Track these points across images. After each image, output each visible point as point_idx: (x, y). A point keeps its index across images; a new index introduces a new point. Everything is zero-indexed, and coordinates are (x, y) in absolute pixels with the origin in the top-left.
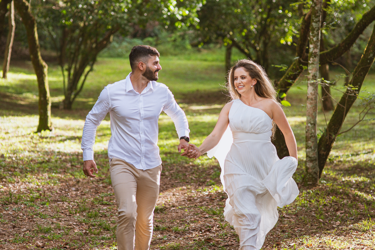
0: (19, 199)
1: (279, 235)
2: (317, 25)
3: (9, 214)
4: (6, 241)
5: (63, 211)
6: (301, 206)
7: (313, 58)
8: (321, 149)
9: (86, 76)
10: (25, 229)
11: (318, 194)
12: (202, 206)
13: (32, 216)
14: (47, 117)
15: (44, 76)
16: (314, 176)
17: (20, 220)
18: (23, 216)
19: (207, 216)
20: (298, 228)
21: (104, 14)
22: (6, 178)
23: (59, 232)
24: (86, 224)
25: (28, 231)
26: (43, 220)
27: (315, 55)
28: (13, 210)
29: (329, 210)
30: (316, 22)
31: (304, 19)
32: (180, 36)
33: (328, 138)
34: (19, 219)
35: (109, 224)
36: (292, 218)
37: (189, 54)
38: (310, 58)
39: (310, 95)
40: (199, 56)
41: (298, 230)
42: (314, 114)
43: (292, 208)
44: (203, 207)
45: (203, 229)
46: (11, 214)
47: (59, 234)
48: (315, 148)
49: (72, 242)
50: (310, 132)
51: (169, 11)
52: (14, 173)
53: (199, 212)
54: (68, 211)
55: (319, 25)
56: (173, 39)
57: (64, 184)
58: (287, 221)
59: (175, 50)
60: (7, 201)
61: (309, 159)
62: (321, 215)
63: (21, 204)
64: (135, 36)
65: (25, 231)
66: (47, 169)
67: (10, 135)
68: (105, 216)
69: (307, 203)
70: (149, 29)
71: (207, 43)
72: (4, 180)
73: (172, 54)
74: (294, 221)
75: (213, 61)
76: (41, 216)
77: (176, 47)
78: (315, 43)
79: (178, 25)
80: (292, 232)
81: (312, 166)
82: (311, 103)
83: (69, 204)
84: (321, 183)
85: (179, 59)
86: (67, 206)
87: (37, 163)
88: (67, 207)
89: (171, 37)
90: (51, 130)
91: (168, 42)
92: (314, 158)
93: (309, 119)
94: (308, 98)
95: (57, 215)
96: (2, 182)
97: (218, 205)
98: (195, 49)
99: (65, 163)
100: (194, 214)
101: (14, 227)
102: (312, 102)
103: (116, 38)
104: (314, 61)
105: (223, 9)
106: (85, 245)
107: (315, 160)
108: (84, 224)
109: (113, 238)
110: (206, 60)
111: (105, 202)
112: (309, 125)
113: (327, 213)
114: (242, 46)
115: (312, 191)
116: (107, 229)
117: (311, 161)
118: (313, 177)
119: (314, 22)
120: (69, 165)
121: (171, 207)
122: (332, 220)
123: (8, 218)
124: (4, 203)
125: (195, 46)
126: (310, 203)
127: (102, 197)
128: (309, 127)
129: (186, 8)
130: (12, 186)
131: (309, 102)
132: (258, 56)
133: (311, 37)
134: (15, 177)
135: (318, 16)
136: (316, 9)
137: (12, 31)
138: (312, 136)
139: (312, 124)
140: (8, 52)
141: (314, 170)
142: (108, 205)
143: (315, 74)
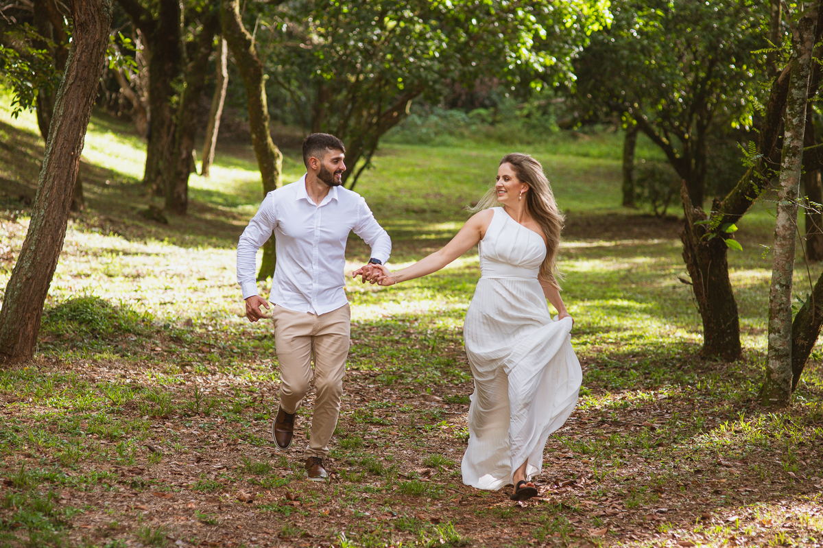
0: (213, 406)
1: (707, 500)
2: (801, 93)
3: (192, 433)
4: (181, 486)
6: (754, 445)
7: (790, 157)
8: (798, 335)
9: (356, 178)
10: (219, 465)
11: (789, 422)
13: (235, 441)
15: (275, 173)
16: (783, 386)
17: (212, 446)
18: (218, 440)
19: (570, 454)
20: (746, 486)
21: (395, 61)
22: (192, 365)
23: (284, 473)
24: (336, 460)
25: (225, 469)
26: (256, 448)
27: (794, 152)
28: (200, 428)
29: (809, 454)
30: (799, 88)
31: (776, 80)
32: (539, 107)
33: (813, 314)
34: (209, 444)
35: (380, 462)
36: (735, 466)
37: (555, 143)
38: (784, 158)
39: (781, 229)
40: (574, 147)
41: (746, 491)
42: (786, 268)
43: (736, 447)
44: (563, 438)
45: (562, 481)
46: (195, 435)
47: (284, 477)
48: (787, 333)
49: (308, 495)
50: (778, 301)
51: (518, 58)
52: (209, 356)
53: (556, 447)
54: (304, 433)
55: (804, 94)
56: (525, 112)
58: (724, 473)
59: (527, 133)
60: (190, 410)
61: (774, 353)
62: (793, 463)
63: (217, 417)
64: (453, 105)
65: (220, 469)
67: (207, 283)
68: (375, 446)
69: (766, 438)
70: (481, 92)
71: (589, 122)
72: (188, 368)
73: (522, 142)
74: (738, 472)
75: (600, 157)
76: (252, 441)
77: (531, 127)
78: (795, 128)
79: (537, 86)
80: (734, 495)
81: (780, 368)
82: (782, 246)
84: (796, 401)
85: (535, 151)
86: (302, 424)
87: (254, 338)
89: (521, 109)
91: (516, 118)
92: (784, 353)
93: (777, 276)
94: (776, 235)
96: (185, 372)
97: (592, 434)
98: (568, 132)
101: (199, 460)
102: (784, 242)
103: (417, 107)
104: (791, 163)
105: (623, 58)
106: (331, 501)
107: (787, 355)
108: (333, 460)
109: (387, 490)
110: (586, 155)
111: (376, 419)
112: (777, 287)
113: (804, 460)
114: (657, 131)
115: (778, 416)
116: (375, 472)
117: (778, 357)
118: (781, 389)
119: (795, 88)
122: (813, 475)
123: (191, 441)
124: (183, 413)
125: (566, 127)
126: (773, 439)
127: (371, 410)
128: (777, 290)
129: (552, 53)
130: (202, 381)
131: (779, 243)
132: (686, 151)
133: (788, 117)
134: (209, 364)
135: (803, 77)
136: (800, 62)
137: (221, 88)
138: (782, 309)
139: (784, 285)
140: (213, 127)
141: (783, 375)
142: (382, 425)
143: (792, 189)
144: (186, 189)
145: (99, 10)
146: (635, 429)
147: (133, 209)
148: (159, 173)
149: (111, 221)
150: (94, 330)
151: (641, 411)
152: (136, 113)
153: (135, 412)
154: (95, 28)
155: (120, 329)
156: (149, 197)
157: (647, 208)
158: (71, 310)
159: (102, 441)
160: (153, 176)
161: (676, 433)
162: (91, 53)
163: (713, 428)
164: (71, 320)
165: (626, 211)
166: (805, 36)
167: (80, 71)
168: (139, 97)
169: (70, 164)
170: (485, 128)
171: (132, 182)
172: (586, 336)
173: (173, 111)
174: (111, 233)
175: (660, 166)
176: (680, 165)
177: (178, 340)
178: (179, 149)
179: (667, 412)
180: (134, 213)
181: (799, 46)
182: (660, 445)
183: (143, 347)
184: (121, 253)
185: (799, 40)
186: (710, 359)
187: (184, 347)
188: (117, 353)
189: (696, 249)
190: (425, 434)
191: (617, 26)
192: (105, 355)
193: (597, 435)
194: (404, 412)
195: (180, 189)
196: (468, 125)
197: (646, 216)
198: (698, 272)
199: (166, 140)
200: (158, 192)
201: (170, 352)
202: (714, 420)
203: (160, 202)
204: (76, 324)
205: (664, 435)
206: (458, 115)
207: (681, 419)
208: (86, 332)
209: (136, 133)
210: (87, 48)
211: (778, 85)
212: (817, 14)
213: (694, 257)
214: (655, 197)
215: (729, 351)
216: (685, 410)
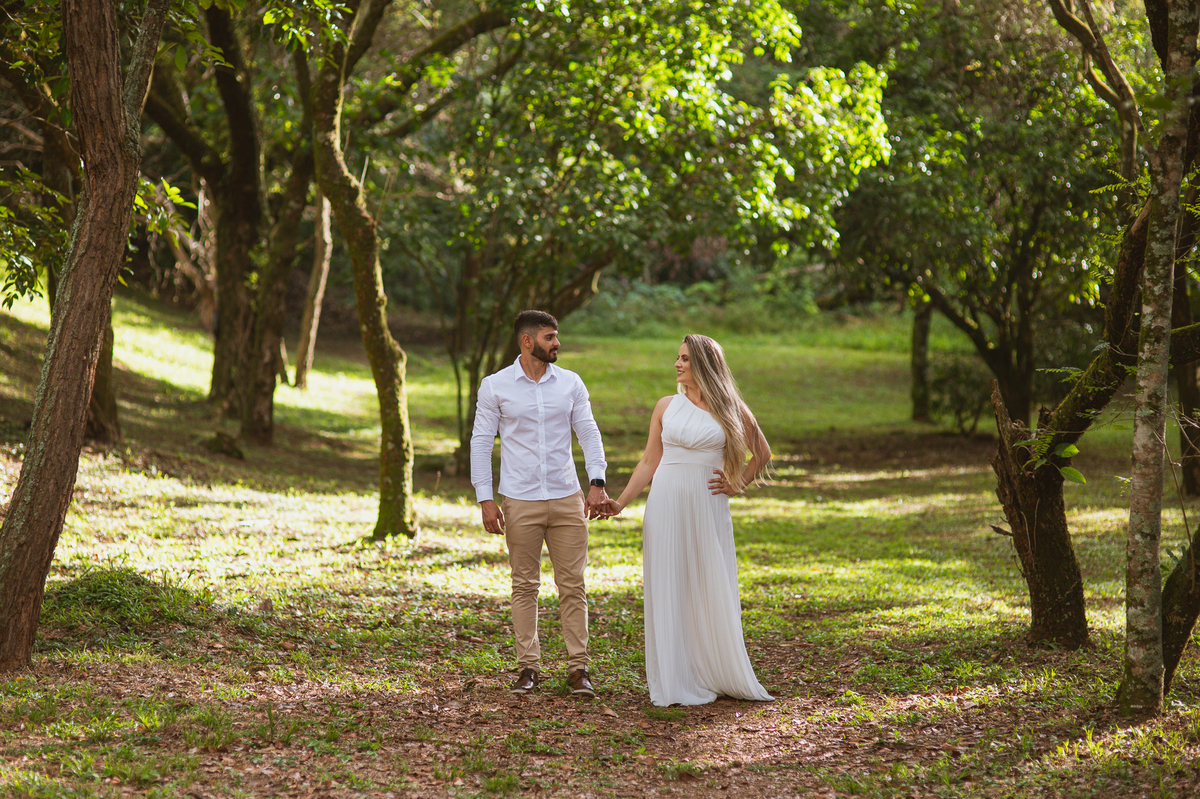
0: (296, 730)
2: (1165, 248)
3: (262, 774)
5: (417, 770)
6: (1108, 776)
7: (1151, 344)
8: (1171, 609)
11: (1160, 740)
12: (819, 764)
13: (327, 784)
14: (404, 495)
15: (397, 381)
16: (1151, 685)
17: (291, 793)
18: (301, 783)
21: (574, 215)
22: (267, 670)
26: (357, 794)
27: (1157, 335)
28: (275, 765)
29: (1191, 789)
30: (1163, 241)
31: (1128, 230)
32: (788, 278)
33: (1193, 578)
34: (287, 789)
37: (812, 330)
38: (1143, 344)
39: (1141, 450)
40: (840, 335)
42: (1150, 508)
43: (1082, 780)
44: (822, 770)
46: (266, 776)
48: (1153, 605)
50: (1139, 558)
51: (754, 209)
52: (293, 656)
53: (810, 784)
54: (432, 770)
55: (1170, 249)
56: (768, 286)
57: (429, 690)
59: (772, 316)
60: (262, 737)
61: (1135, 637)
63: (301, 748)
64: (662, 277)
66: (387, 645)
67: (299, 545)
68: (538, 788)
69: (1127, 767)
70: (703, 259)
71: (860, 298)
72: (262, 673)
73: (764, 329)
75: (878, 349)
76: (352, 784)
77: (776, 308)
78: (1158, 300)
79: (781, 248)
81: (1145, 658)
82: (1143, 475)
83: (438, 748)
84: (1171, 708)
85: (784, 343)
86: (430, 755)
87: (364, 626)
88: (431, 760)
89: (762, 281)
90: (411, 535)
91: (756, 295)
92: (1151, 636)
93: (1137, 521)
94: (1134, 460)
95: (400, 782)
96: (256, 681)
97: (865, 763)
98: (831, 315)
99: (441, 630)
100: (796, 789)
102: (1145, 470)
103: (609, 282)
104: (1153, 352)
105: (907, 204)
107: (1155, 640)
110: (858, 347)
111: (540, 746)
112: (1138, 537)
113: (1185, 798)
114: (957, 306)
115: (1143, 731)
117: (1142, 643)
118: (1147, 690)
119: (1156, 240)
120: (450, 635)
121: (730, 768)
123: (259, 786)
124: (250, 742)
125: (825, 306)
126: (1137, 768)
127: (533, 732)
128: (1137, 542)
129: (802, 200)
130: (281, 693)
131: (1138, 472)
132: (1002, 339)
133: (1148, 284)
134: (294, 666)
135: (1167, 223)
136: (1163, 202)
137: (323, 259)
138: (1146, 570)
139: (1148, 535)
140: (312, 316)
141: (1150, 670)
142: (549, 755)
143: (1155, 390)
144: (271, 407)
145: (121, 146)
146: (930, 755)
147: (193, 437)
148: (231, 385)
149: (159, 456)
150: (123, 619)
151: (937, 728)
152: (199, 298)
153: (178, 742)
154: (116, 172)
155: (162, 618)
156: (217, 420)
157: (948, 421)
158: (90, 590)
159: (125, 789)
160: (223, 389)
161: (991, 760)
162: (111, 210)
163: (1046, 751)
164: (89, 604)
165: (917, 428)
166: (1169, 163)
167: (95, 236)
168: (203, 274)
169: (82, 374)
170: (710, 310)
171: (193, 398)
172: (856, 615)
173: (252, 294)
174: (160, 473)
175: (967, 361)
176: (996, 359)
177: (247, 631)
178: (260, 349)
179: (977, 728)
180: (195, 443)
181: (1160, 178)
182: (967, 779)
183: (195, 643)
184: (172, 504)
185: (1160, 169)
186: (1042, 646)
187: (257, 642)
188: (157, 652)
189: (1016, 483)
190: (613, 767)
191: (898, 159)
192: (138, 657)
193: (872, 764)
194: (582, 735)
195: (262, 407)
196: (685, 307)
197: (946, 434)
198: (1020, 516)
199: (242, 337)
200: (231, 413)
201: (236, 650)
202: (1047, 740)
203: (233, 428)
204: (96, 611)
205: (972, 764)
206: (671, 292)
207: (998, 739)
208: (111, 623)
209: (200, 327)
210: (104, 201)
211: (1130, 236)
212: (1185, 131)
213: (1013, 493)
214: (959, 405)
215: (1070, 634)
216: (1004, 724)
